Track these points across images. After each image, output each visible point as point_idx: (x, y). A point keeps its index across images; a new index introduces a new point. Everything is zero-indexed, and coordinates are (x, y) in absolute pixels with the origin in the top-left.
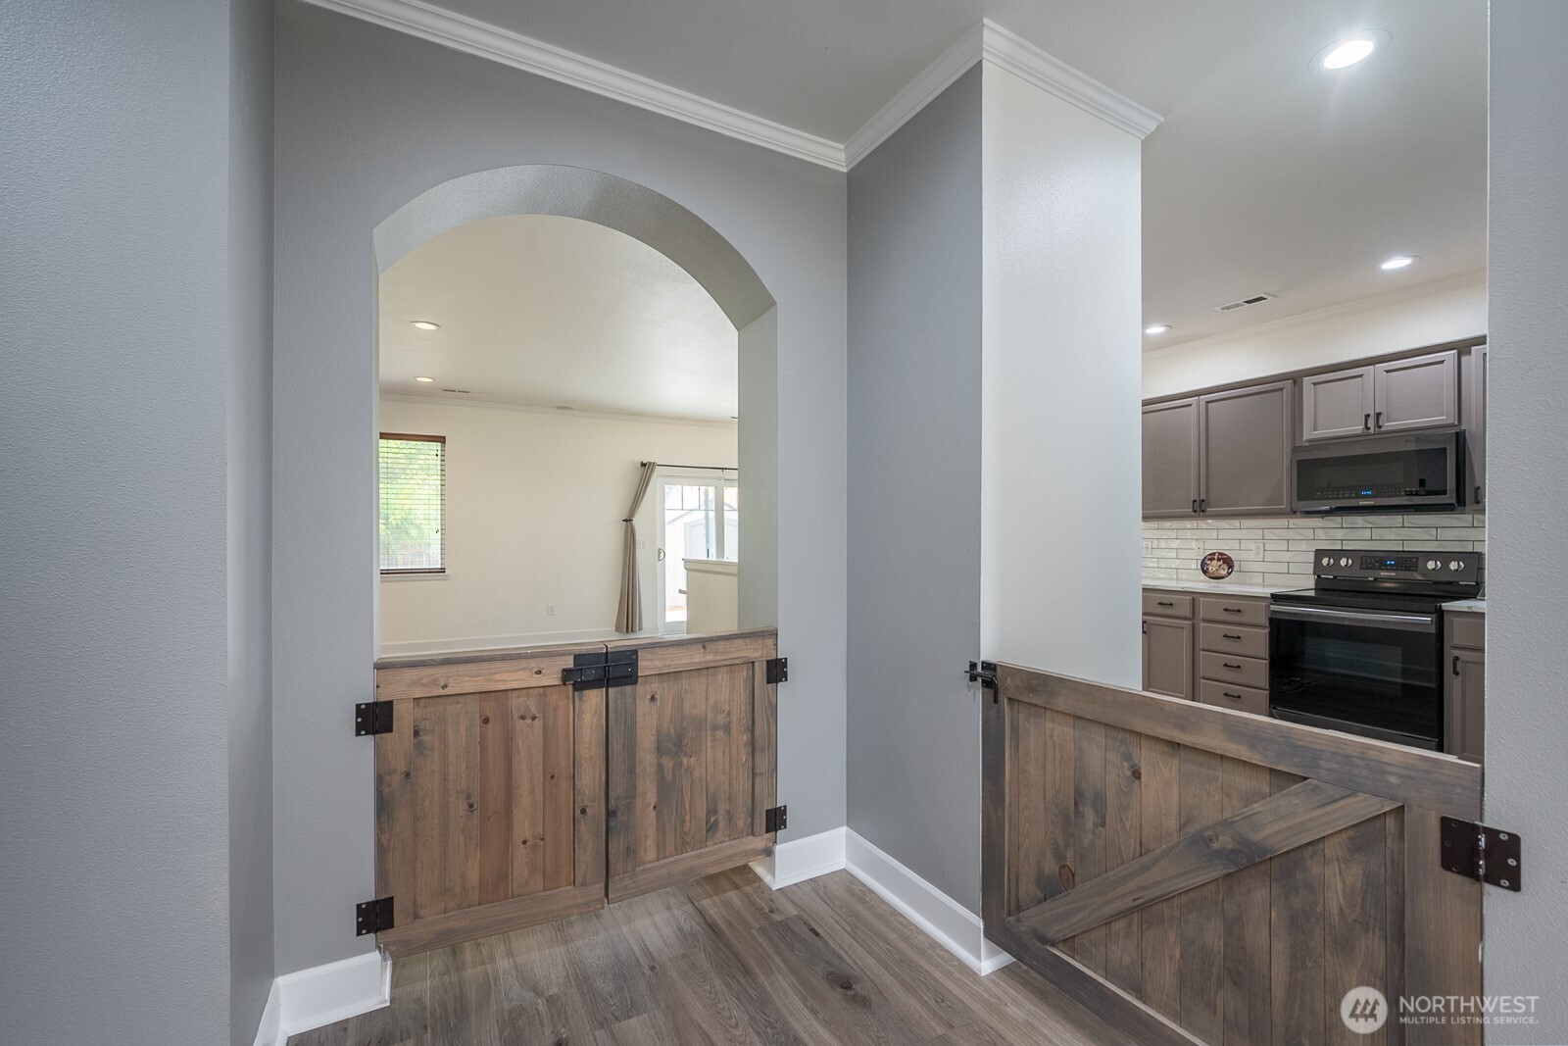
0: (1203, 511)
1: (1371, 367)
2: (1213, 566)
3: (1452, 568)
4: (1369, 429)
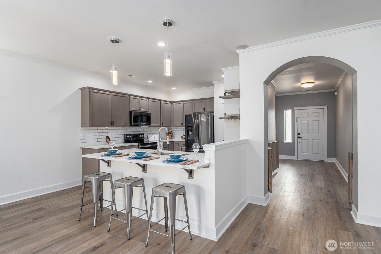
0: (113, 125)
1: (139, 98)
2: (107, 140)
4: (139, 110)
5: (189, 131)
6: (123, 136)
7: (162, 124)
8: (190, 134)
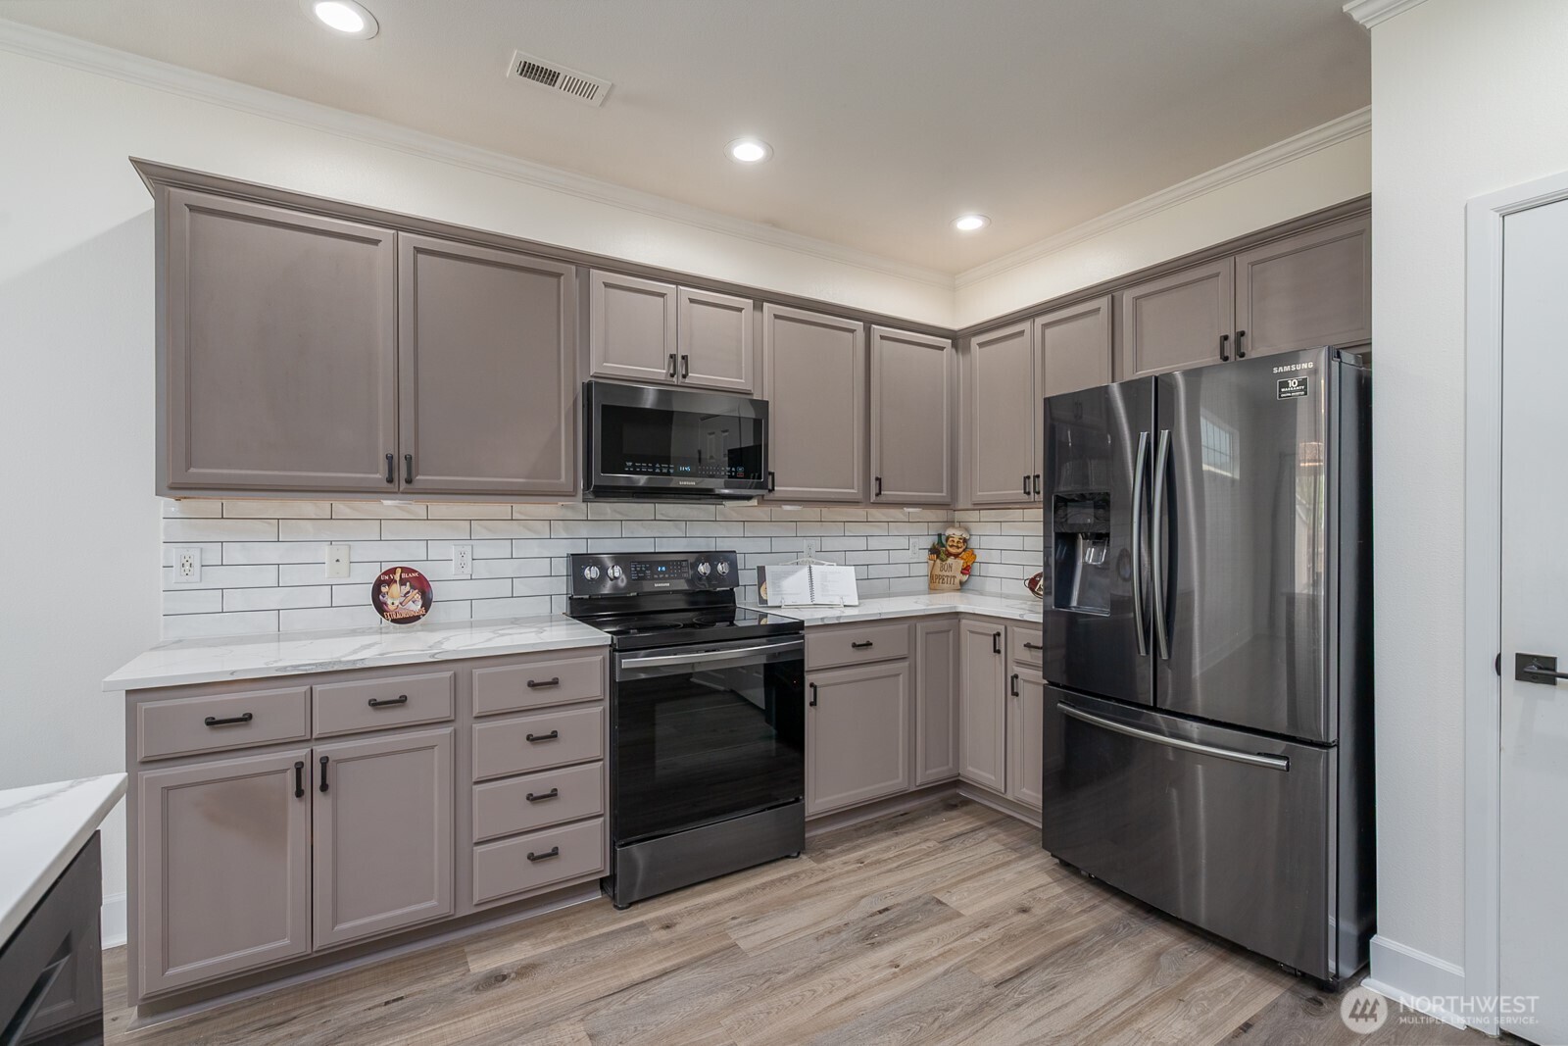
0: (410, 480)
1: (674, 287)
2: (393, 596)
3: (720, 571)
4: (673, 376)
5: (1081, 541)
6: (562, 567)
7: (874, 489)
8: (1086, 565)
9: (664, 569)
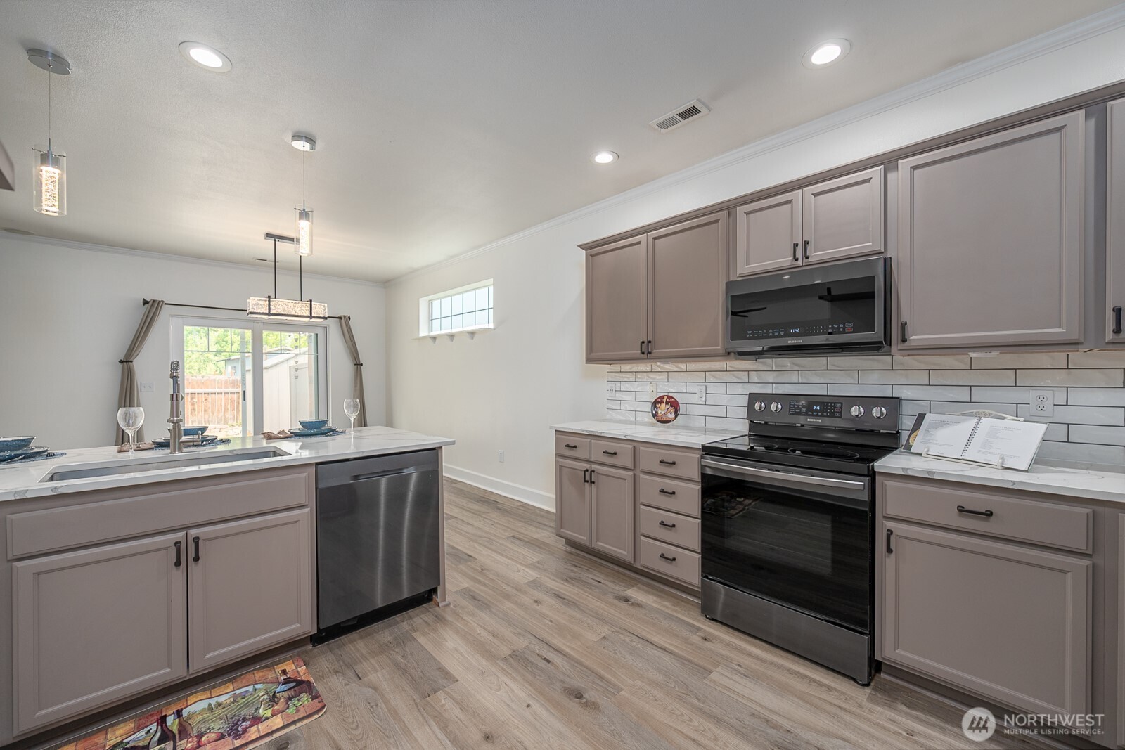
0: (650, 353)
1: (800, 191)
2: (662, 408)
3: (874, 415)
4: (796, 260)
9: (818, 408)
